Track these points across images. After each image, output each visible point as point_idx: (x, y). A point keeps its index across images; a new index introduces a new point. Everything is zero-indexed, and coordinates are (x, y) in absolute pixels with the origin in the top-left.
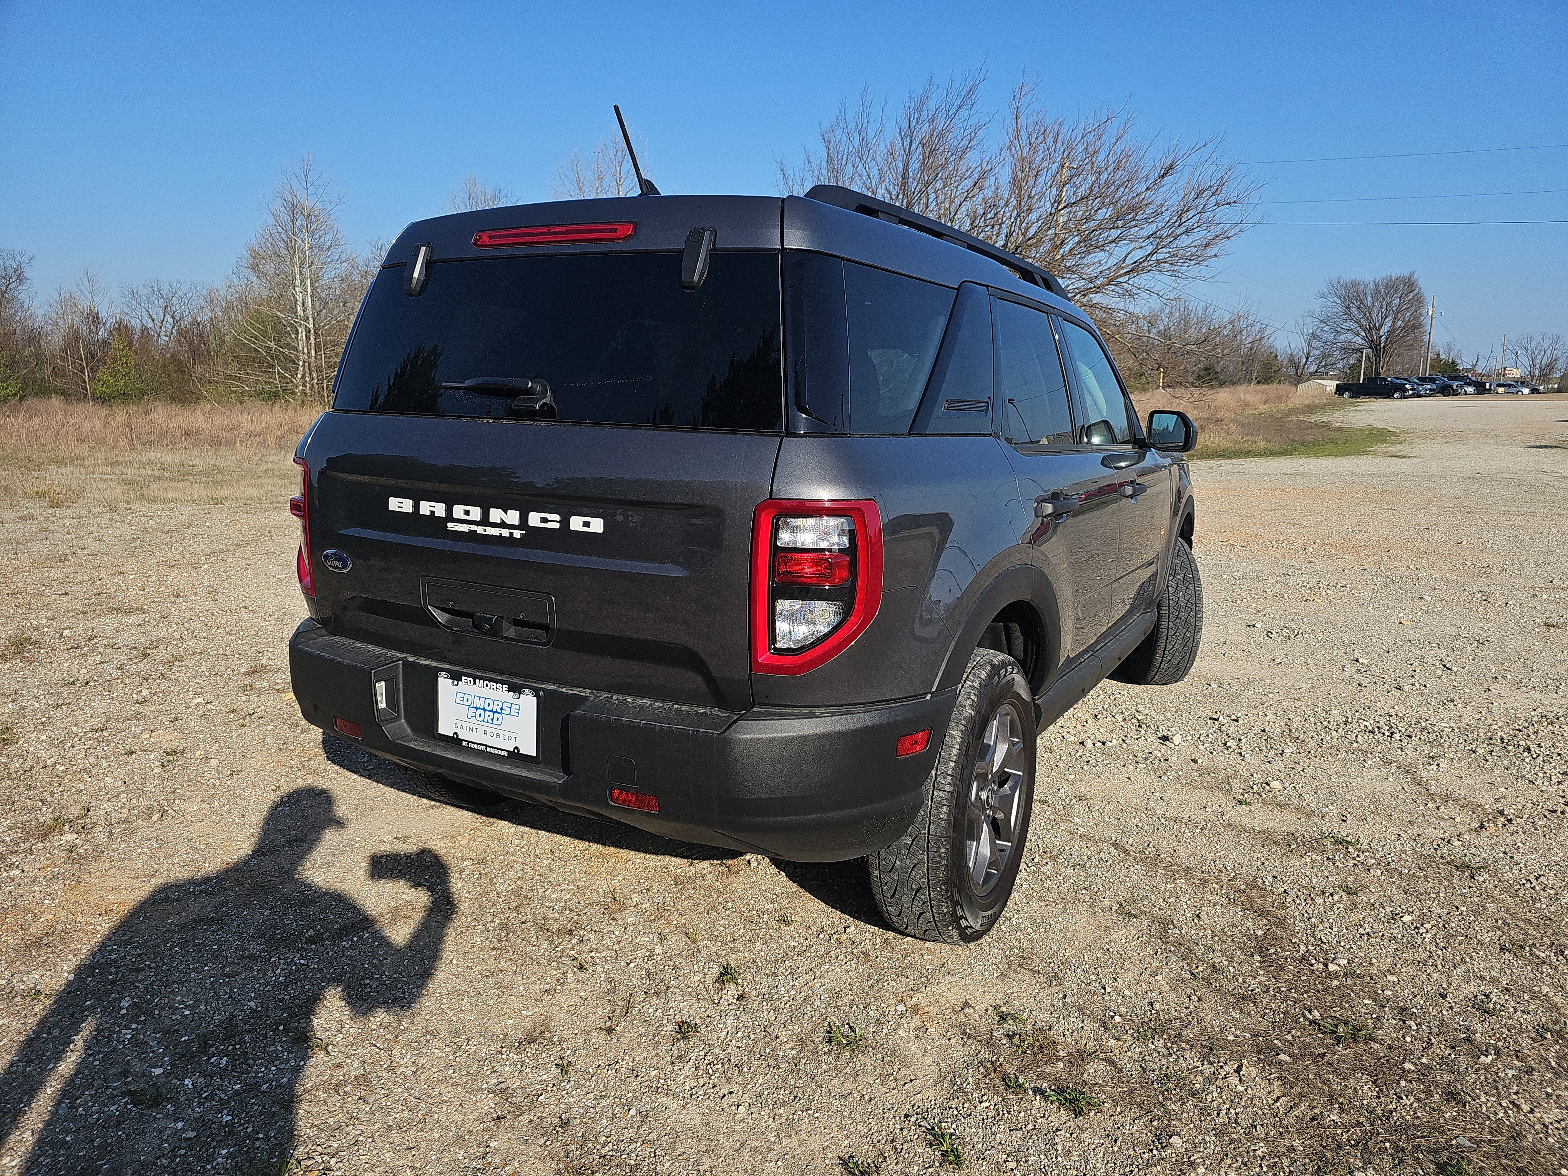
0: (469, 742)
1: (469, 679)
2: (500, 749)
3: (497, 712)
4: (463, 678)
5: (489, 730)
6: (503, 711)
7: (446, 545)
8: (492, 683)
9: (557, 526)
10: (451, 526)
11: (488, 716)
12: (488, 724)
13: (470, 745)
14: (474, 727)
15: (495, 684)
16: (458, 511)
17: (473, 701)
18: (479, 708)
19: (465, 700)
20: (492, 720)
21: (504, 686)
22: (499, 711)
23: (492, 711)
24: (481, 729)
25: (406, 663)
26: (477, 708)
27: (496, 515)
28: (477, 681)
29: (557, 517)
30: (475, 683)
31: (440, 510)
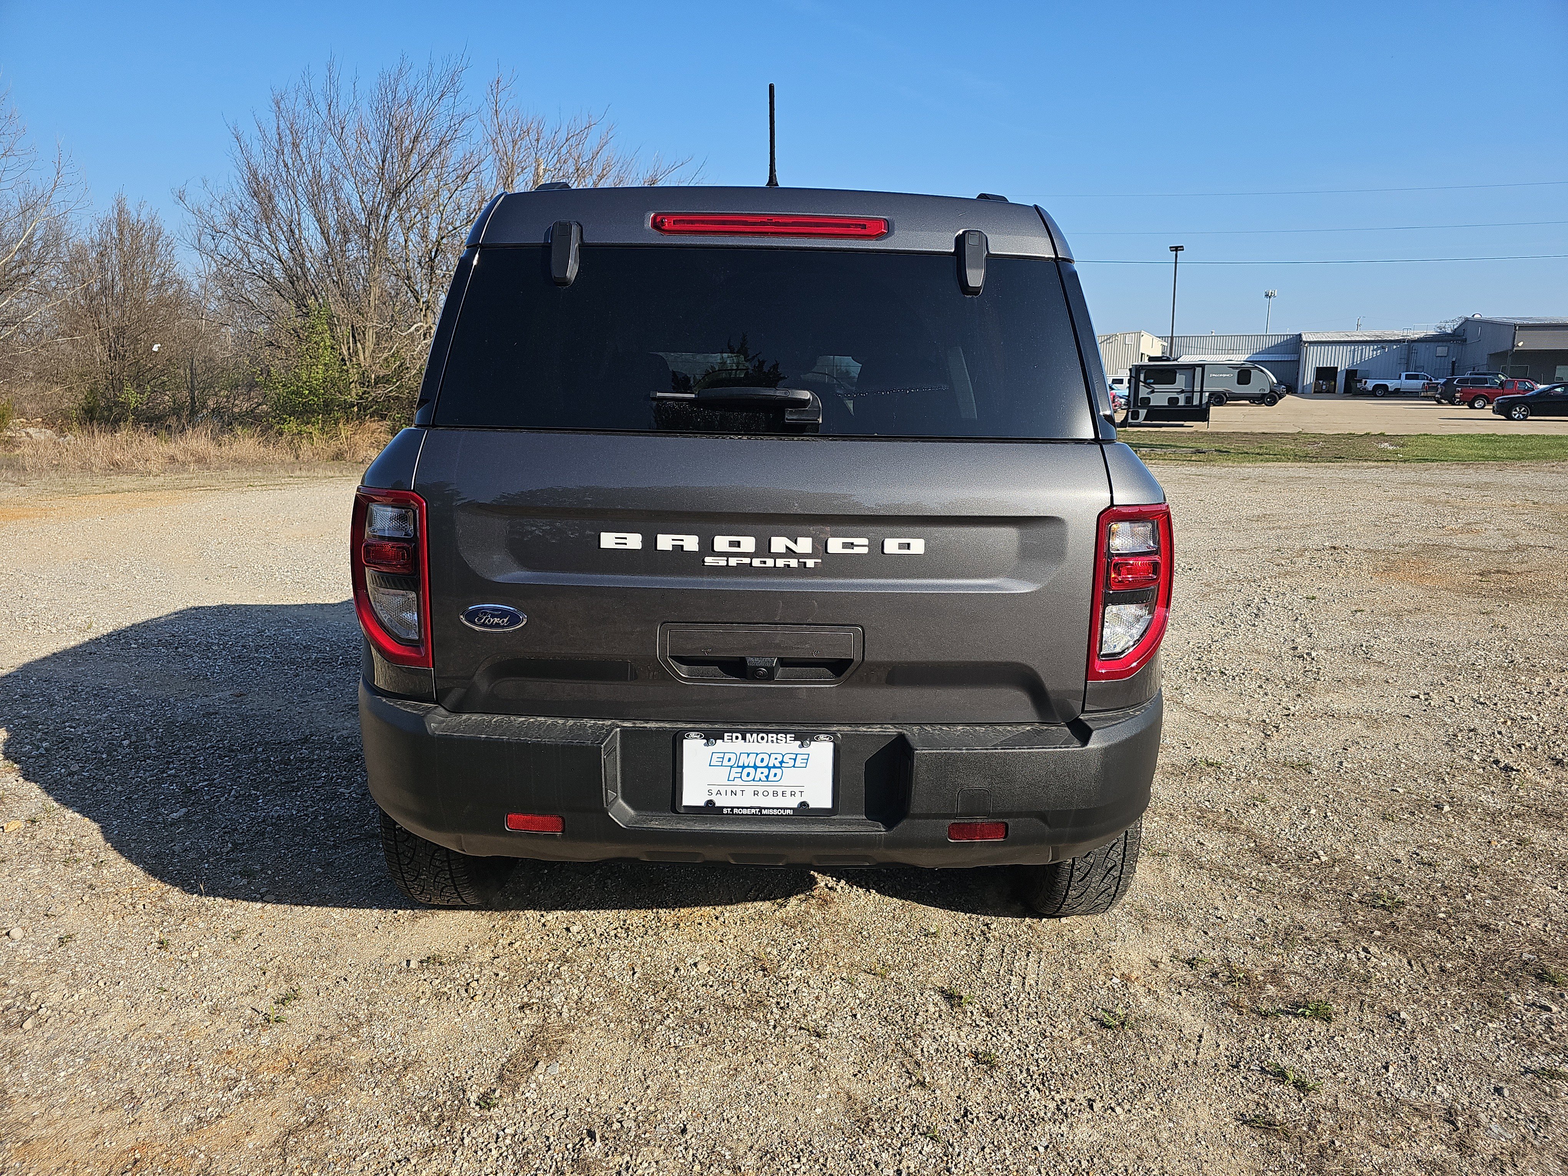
0: (732, 808)
1: (734, 735)
2: (781, 809)
3: (774, 767)
4: (726, 735)
5: (761, 790)
6: (783, 765)
7: (705, 583)
8: (770, 735)
9: (865, 550)
10: (709, 560)
11: (761, 774)
12: (760, 783)
13: (735, 811)
14: (738, 789)
15: (775, 735)
16: (721, 543)
17: (738, 759)
18: (748, 766)
19: (726, 759)
20: (767, 777)
21: (788, 736)
22: (778, 765)
23: (767, 767)
24: (749, 791)
25: (624, 731)
26: (743, 767)
27: (779, 544)
28: (748, 735)
29: (865, 541)
30: (744, 738)
31: (691, 543)
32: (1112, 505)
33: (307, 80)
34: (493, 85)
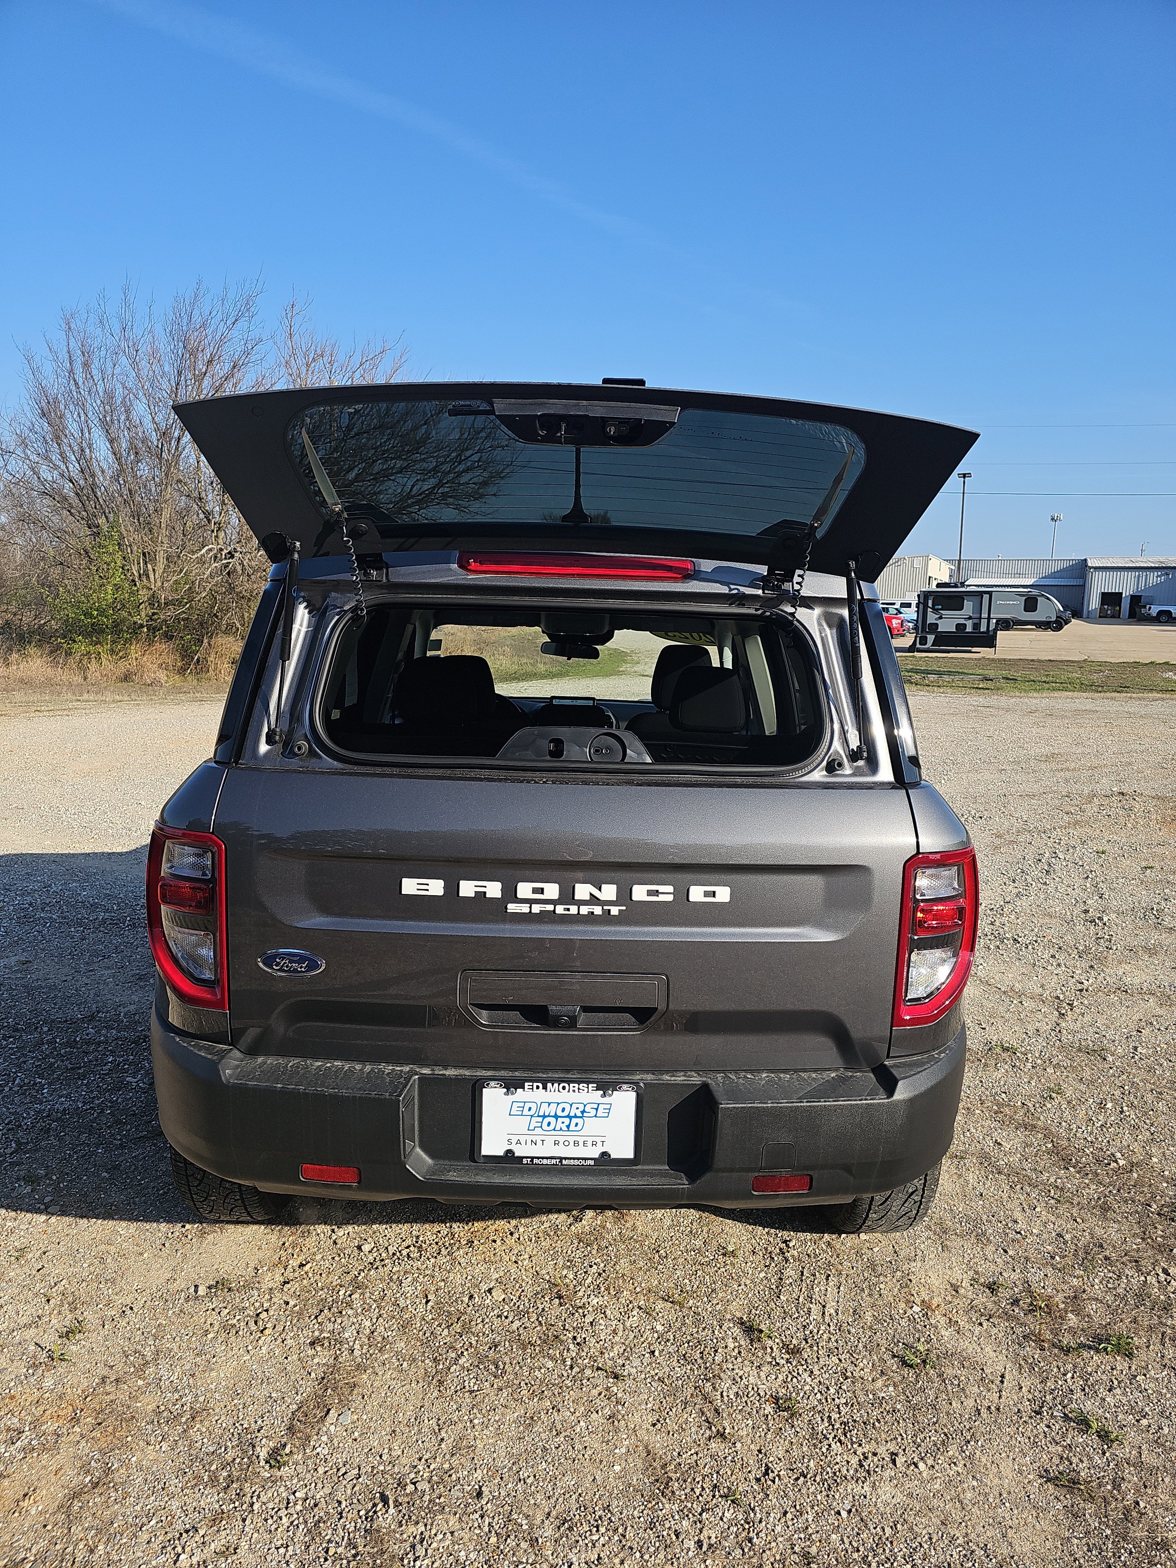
0: (532, 1158)
1: (535, 1084)
2: (583, 1159)
3: (576, 1116)
4: (526, 1084)
5: (561, 1139)
6: (585, 1114)
7: (507, 931)
8: (571, 1085)
9: (670, 898)
10: (512, 907)
11: (562, 1123)
12: (561, 1133)
13: (535, 1161)
14: (538, 1139)
15: (576, 1085)
16: (524, 890)
17: (538, 1109)
18: (549, 1116)
19: (526, 1108)
20: (568, 1127)
21: (590, 1086)
22: (580, 1114)
23: (568, 1116)
24: (550, 1141)
25: (423, 1079)
26: (544, 1117)
27: (583, 891)
28: (549, 1085)
29: (670, 889)
30: (545, 1088)
31: (494, 889)
32: (918, 853)
33: (102, 303)
34: (288, 309)
